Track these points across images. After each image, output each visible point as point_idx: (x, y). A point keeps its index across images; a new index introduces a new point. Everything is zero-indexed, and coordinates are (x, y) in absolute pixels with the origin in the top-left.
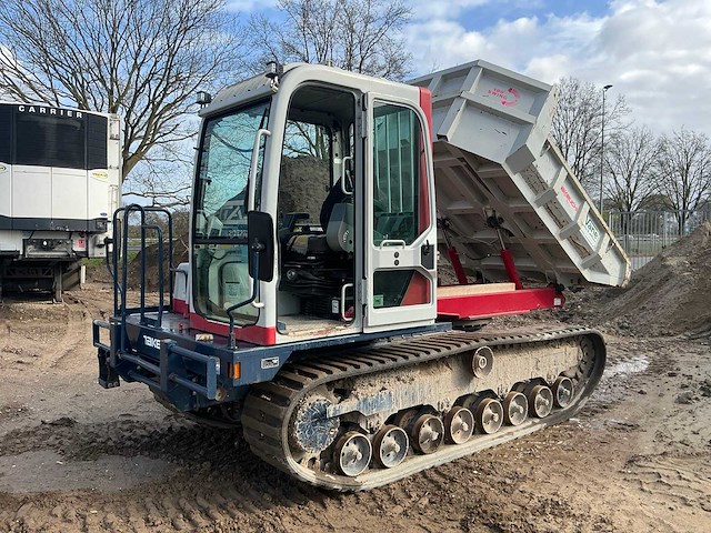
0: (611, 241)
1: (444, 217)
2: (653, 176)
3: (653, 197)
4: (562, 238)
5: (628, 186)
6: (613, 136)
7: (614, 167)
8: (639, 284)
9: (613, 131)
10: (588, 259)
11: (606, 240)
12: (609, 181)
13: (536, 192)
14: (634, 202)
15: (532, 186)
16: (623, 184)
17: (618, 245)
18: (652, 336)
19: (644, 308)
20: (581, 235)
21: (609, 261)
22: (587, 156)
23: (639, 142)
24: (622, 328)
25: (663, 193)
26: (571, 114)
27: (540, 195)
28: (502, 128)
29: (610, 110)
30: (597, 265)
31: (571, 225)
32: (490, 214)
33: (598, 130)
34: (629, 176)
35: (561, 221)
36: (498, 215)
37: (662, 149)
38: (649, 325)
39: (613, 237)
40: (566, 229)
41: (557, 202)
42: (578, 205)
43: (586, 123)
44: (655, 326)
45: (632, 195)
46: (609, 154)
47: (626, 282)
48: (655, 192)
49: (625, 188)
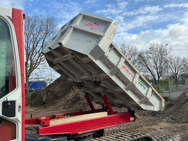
0: (153, 91)
1: (81, 82)
2: (182, 68)
3: (183, 74)
4: (127, 90)
5: (176, 71)
6: (169, 58)
7: (171, 66)
8: (178, 103)
9: (169, 57)
10: (142, 99)
11: (150, 90)
12: (170, 70)
13: (110, 69)
14: (178, 76)
15: (107, 66)
16: (174, 71)
17: (157, 92)
18: (183, 123)
19: (179, 112)
20: (137, 88)
21: (153, 100)
22: (163, 63)
23: (177, 59)
24: (172, 119)
25: (186, 73)
26: (157, 52)
27: (112, 70)
28: (89, 39)
29: (168, 51)
30: (147, 102)
31: (130, 84)
32: (95, 80)
33: (165, 56)
34: (176, 69)
35: (125, 82)
36: (98, 80)
37: (184, 61)
38: (181, 118)
39: (154, 89)
40: (128, 85)
41: (121, 73)
42: (133, 75)
43: (161, 55)
44: (184, 119)
45: (177, 74)
46: (169, 63)
47: (163, 109)
48: (183, 73)
49: (175, 72)
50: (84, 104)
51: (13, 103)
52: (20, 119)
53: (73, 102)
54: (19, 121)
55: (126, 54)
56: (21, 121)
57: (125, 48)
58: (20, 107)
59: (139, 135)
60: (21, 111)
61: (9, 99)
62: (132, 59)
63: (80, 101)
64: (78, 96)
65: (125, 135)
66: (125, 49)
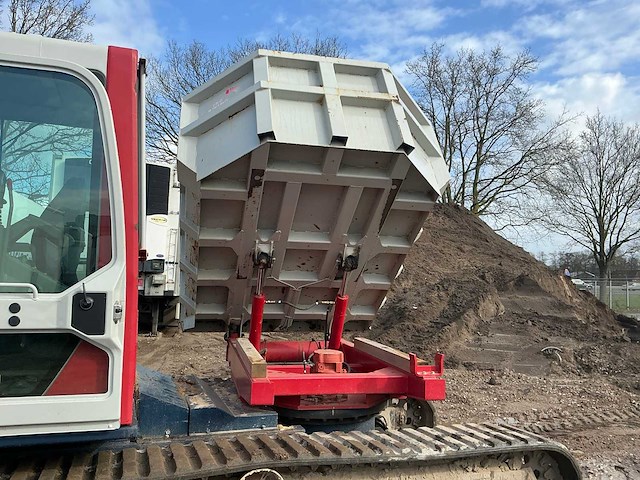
50: (418, 331)
51: (101, 298)
52: (119, 342)
53: (383, 324)
54: (116, 348)
55: (606, 156)
56: (121, 347)
57: (601, 133)
58: (117, 311)
59: (522, 439)
60: (122, 323)
61: (89, 289)
62: (626, 179)
63: (407, 323)
64: (402, 305)
65: (472, 435)
66: (601, 139)
